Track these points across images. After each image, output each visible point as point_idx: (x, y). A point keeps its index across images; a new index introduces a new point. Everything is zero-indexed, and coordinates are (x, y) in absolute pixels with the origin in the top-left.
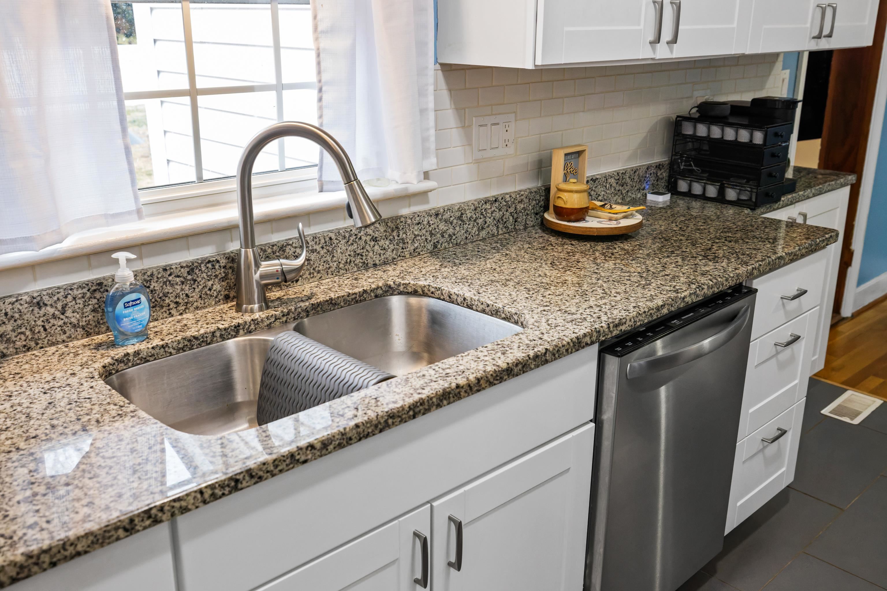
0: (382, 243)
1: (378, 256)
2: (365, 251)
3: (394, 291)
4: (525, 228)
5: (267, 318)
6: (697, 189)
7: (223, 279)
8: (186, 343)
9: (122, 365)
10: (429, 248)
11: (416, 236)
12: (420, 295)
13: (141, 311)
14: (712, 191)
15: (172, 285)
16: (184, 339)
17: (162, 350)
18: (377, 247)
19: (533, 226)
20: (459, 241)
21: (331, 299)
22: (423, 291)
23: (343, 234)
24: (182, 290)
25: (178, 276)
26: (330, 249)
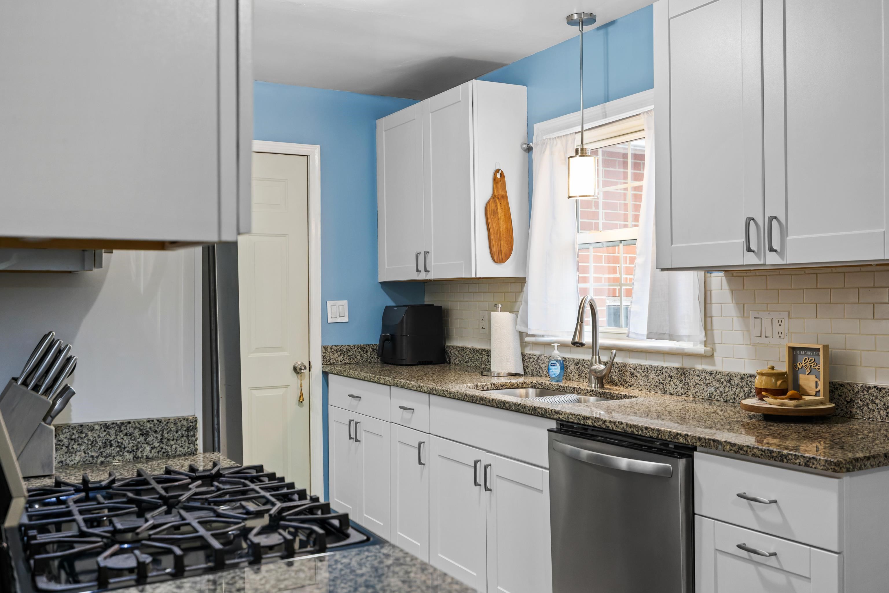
1: (672, 388)
10: (706, 395)
11: (697, 384)
13: (555, 369)
15: (585, 368)
25: (587, 365)
26: (647, 374)
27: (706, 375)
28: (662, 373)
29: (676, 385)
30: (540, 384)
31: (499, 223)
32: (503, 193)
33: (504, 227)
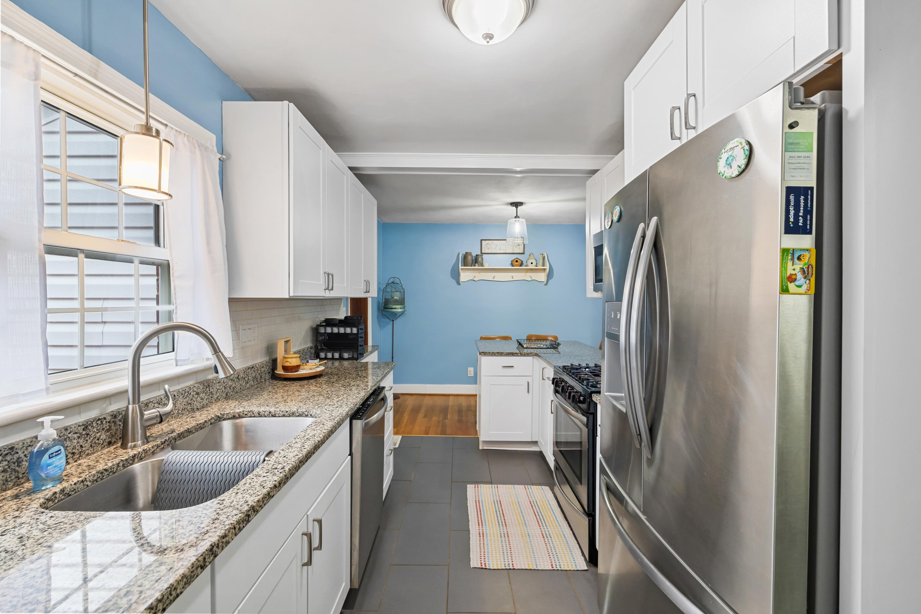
0: (201, 395)
2: (193, 401)
3: (221, 418)
4: (265, 381)
5: (153, 447)
6: (330, 355)
7: (108, 431)
8: (99, 475)
9: (51, 502)
11: (218, 389)
12: (237, 418)
13: (60, 459)
14: (337, 355)
16: (98, 472)
17: (82, 484)
18: (199, 398)
19: (268, 379)
20: (237, 390)
21: (188, 429)
22: (239, 415)
23: (181, 392)
24: (78, 442)
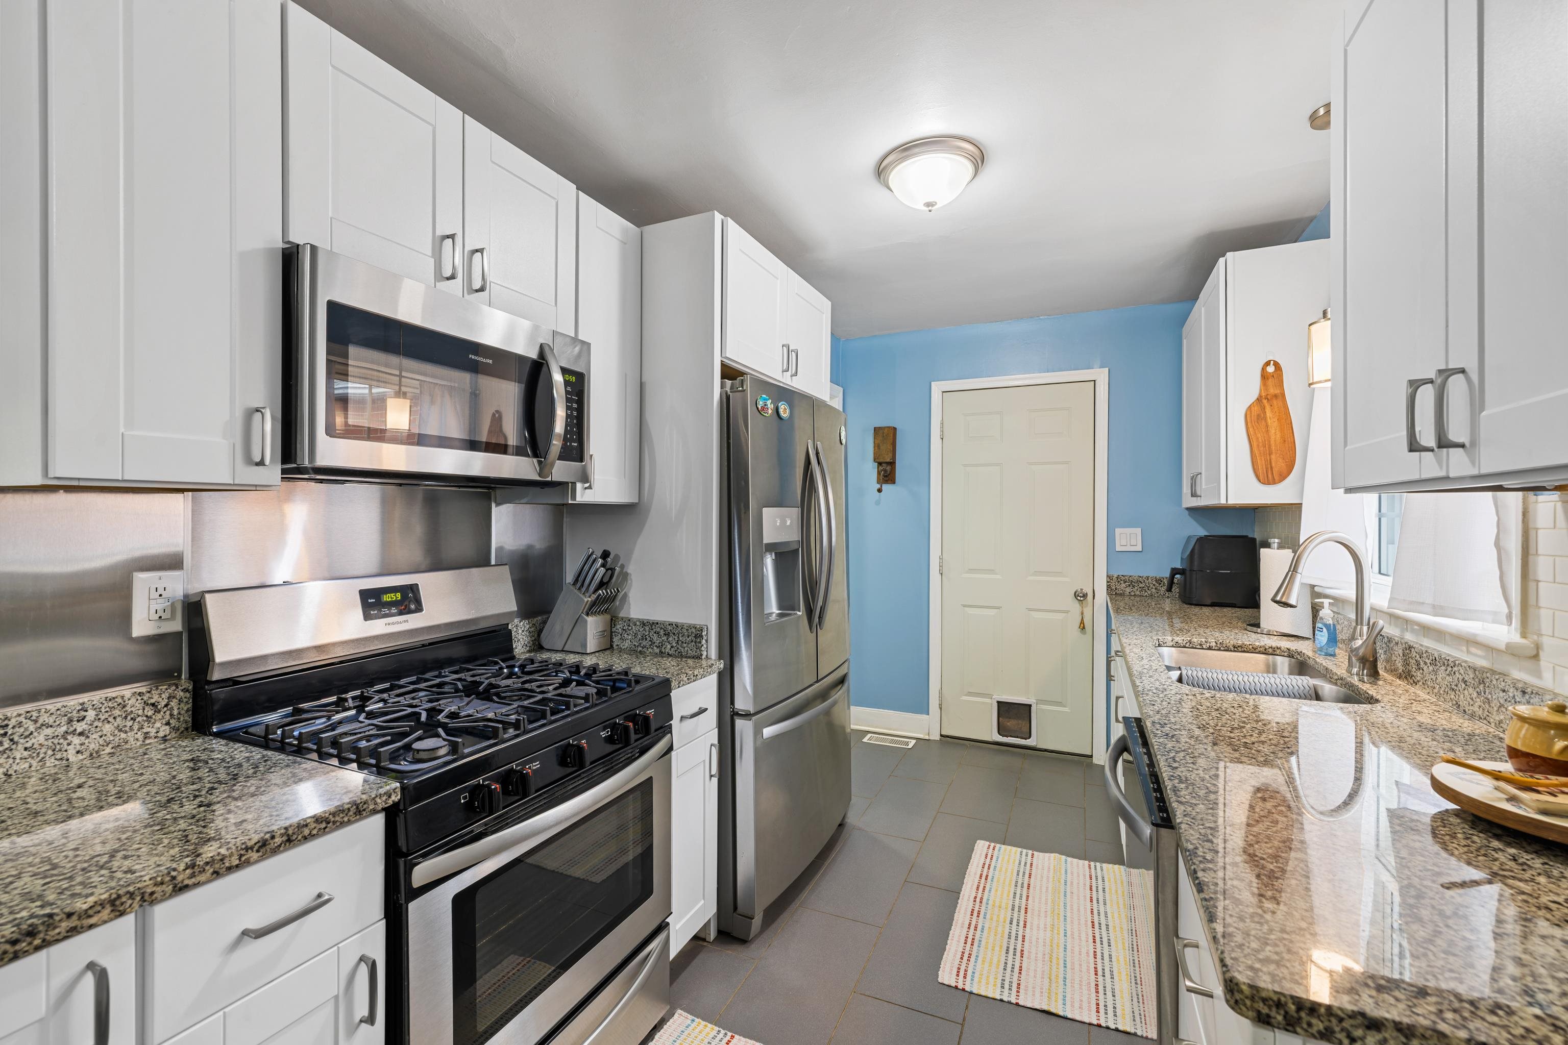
1: (1467, 704)
26: (1435, 669)
27: (1516, 693)
28: (1454, 673)
29: (1472, 699)
30: (1299, 654)
31: (1267, 431)
32: (1277, 391)
33: (1278, 436)
